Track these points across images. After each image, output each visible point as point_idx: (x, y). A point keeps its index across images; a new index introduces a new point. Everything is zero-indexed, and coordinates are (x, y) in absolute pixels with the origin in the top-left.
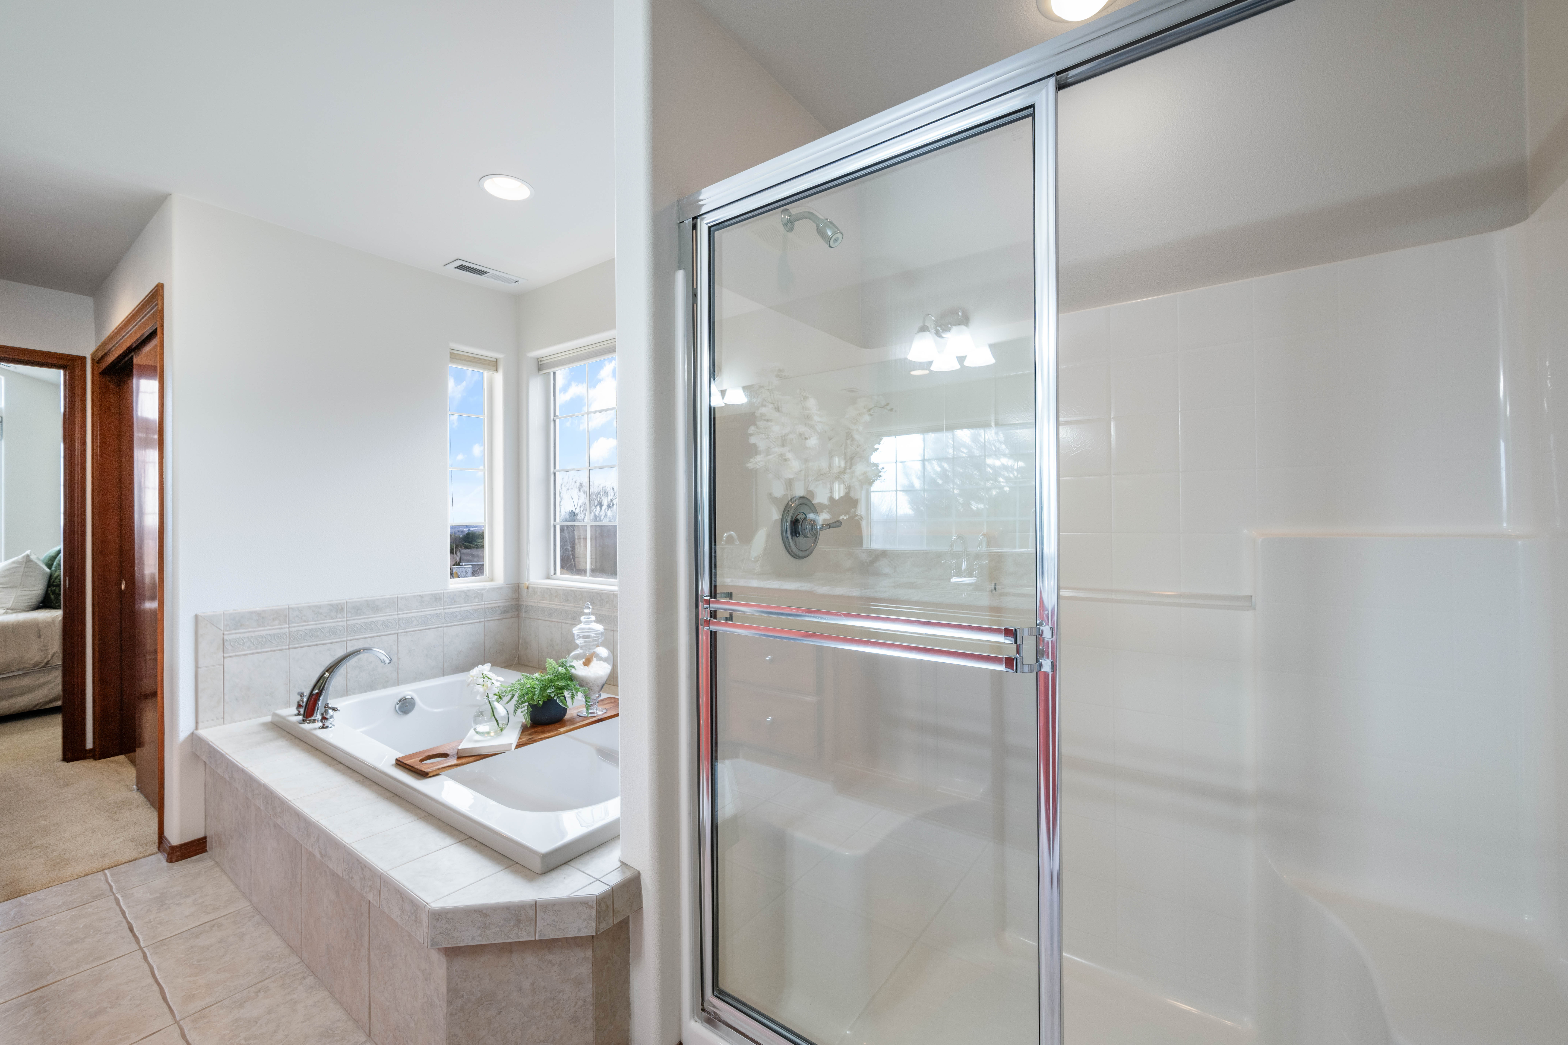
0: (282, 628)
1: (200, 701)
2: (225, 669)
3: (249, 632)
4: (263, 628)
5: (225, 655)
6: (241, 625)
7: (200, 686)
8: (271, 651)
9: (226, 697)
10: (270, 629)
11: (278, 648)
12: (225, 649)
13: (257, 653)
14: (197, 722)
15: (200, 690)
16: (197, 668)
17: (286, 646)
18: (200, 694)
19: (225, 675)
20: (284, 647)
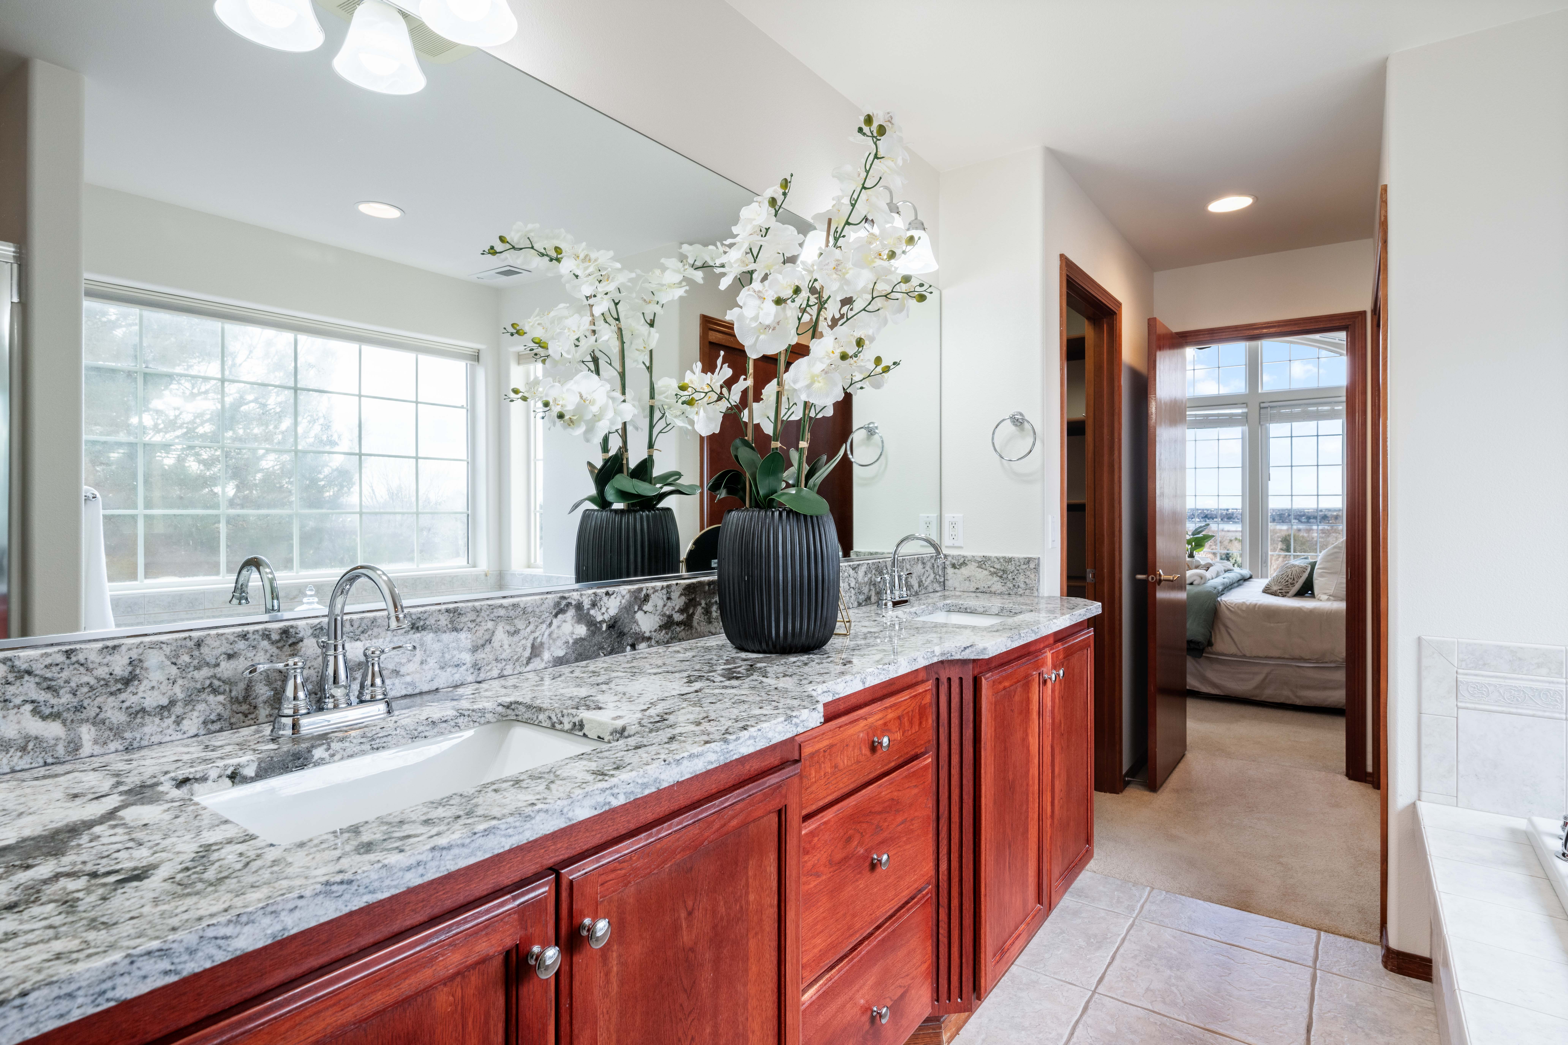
0: (1553, 682)
1: (1424, 762)
2: (1460, 725)
3: (1497, 677)
4: (1520, 676)
5: (1460, 704)
6: (1485, 664)
7: (1425, 740)
8: (1533, 716)
9: (1461, 767)
10: (1532, 680)
11: (1547, 714)
12: (1459, 695)
13: (1509, 713)
14: (1420, 791)
15: (1423, 746)
16: (1420, 713)
17: (1561, 713)
18: (1424, 751)
19: (1460, 734)
20: (1557, 715)
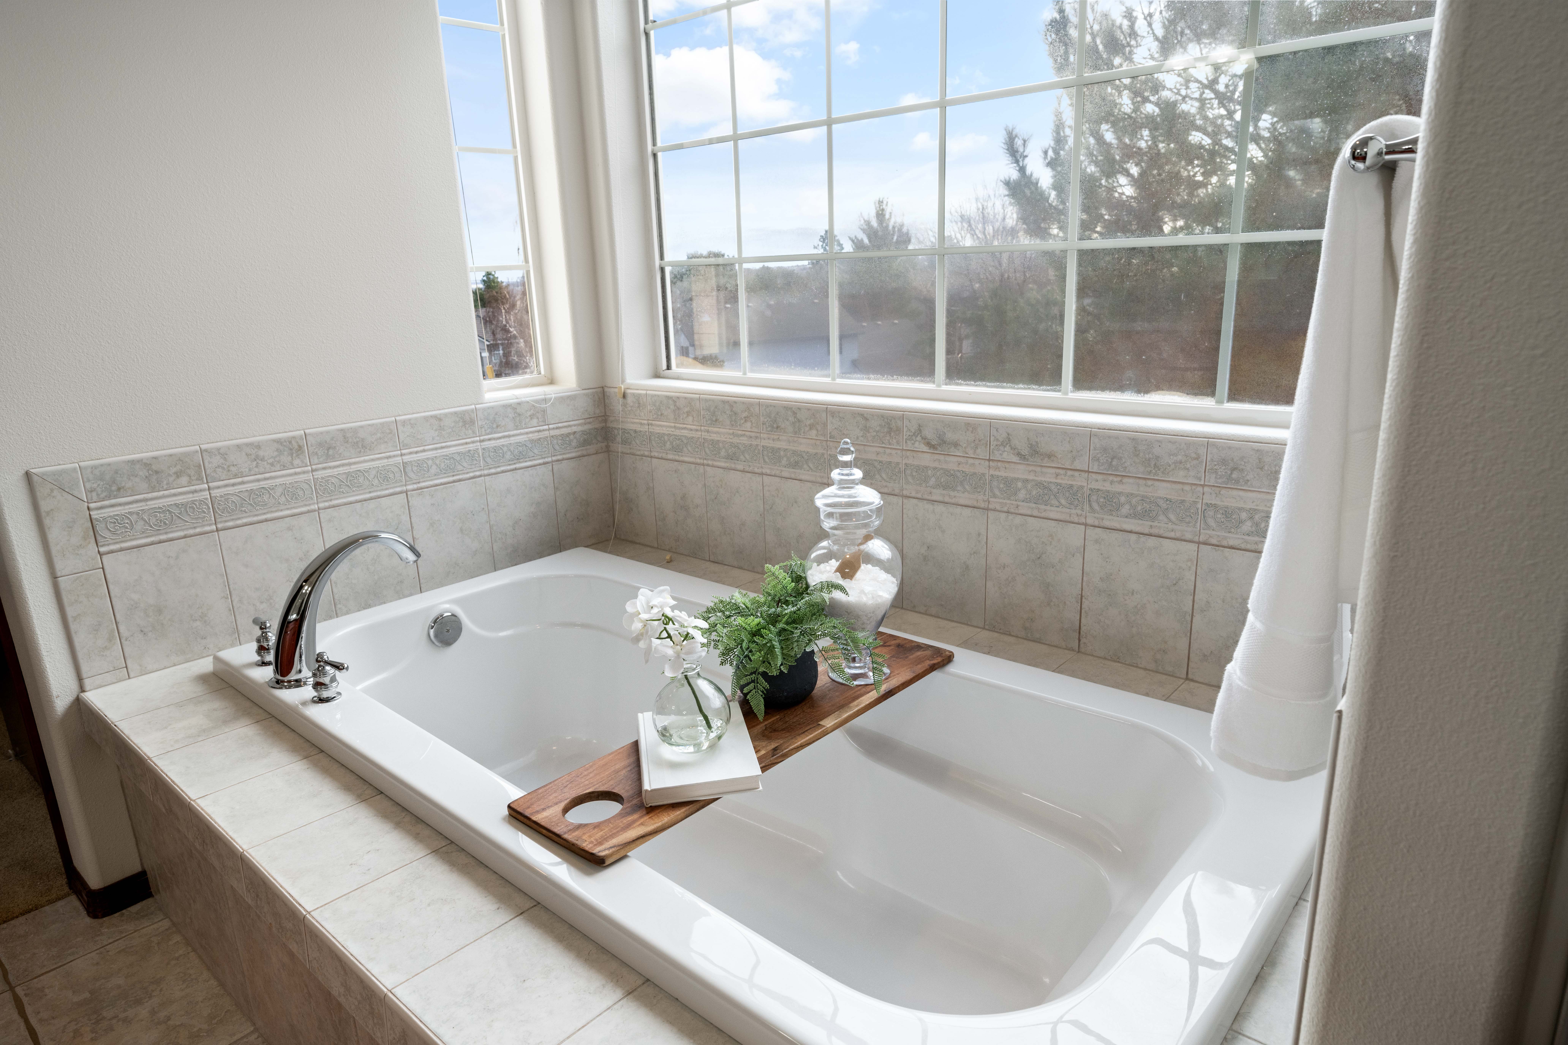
0: (195, 491)
1: (78, 640)
2: (108, 576)
3: (137, 501)
4: (161, 493)
5: (102, 550)
6: (119, 489)
7: (70, 612)
8: (185, 537)
9: (122, 628)
10: (175, 495)
11: (198, 530)
12: (99, 538)
13: (160, 542)
14: (80, 679)
15: (70, 619)
16: (54, 578)
17: (210, 525)
18: (73, 627)
19: (111, 587)
20: (207, 528)
